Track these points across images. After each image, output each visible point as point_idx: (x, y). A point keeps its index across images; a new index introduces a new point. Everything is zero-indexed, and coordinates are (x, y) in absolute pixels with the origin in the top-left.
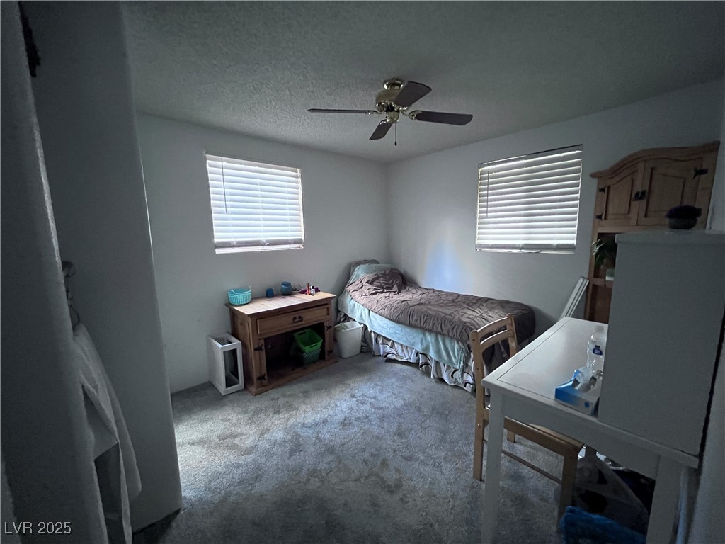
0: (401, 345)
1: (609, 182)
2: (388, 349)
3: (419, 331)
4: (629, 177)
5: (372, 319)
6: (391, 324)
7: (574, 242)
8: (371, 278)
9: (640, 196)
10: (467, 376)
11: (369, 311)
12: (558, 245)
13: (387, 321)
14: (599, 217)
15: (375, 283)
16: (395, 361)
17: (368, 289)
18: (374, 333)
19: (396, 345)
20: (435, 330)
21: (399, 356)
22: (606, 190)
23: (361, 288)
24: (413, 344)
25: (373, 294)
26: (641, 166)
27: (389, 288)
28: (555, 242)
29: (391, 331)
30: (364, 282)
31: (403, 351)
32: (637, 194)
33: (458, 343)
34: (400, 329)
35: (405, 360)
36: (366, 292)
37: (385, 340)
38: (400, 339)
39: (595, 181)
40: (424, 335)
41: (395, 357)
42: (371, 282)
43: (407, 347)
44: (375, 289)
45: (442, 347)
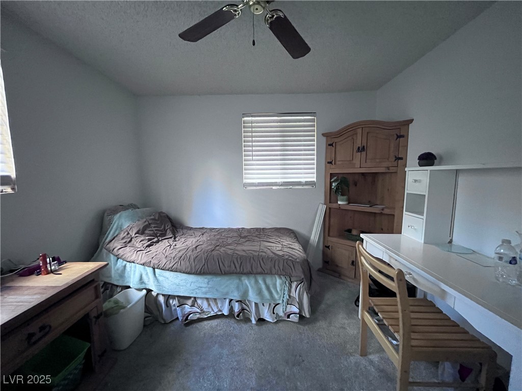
0: (207, 299)
1: (336, 140)
2: (187, 308)
3: (234, 277)
4: (350, 138)
5: (160, 278)
6: (192, 278)
7: (315, 180)
8: (141, 227)
9: (361, 149)
10: (291, 307)
11: (154, 269)
12: (306, 182)
13: (185, 276)
14: (330, 163)
15: (147, 232)
16: (200, 320)
17: (139, 242)
18: (163, 295)
19: (199, 301)
20: (255, 271)
21: (204, 312)
22: (334, 145)
23: (130, 241)
24: (227, 294)
25: (149, 246)
26: (359, 131)
27: (163, 234)
28: (303, 180)
29: (193, 287)
30: (133, 234)
31: (209, 305)
32: (359, 148)
33: (281, 278)
34: (206, 280)
35: (212, 314)
36: (139, 245)
37: (181, 300)
38: (206, 293)
39: (324, 139)
40: (240, 280)
41: (198, 316)
42: (141, 232)
43: (215, 300)
44: (149, 240)
45: (263, 286)
